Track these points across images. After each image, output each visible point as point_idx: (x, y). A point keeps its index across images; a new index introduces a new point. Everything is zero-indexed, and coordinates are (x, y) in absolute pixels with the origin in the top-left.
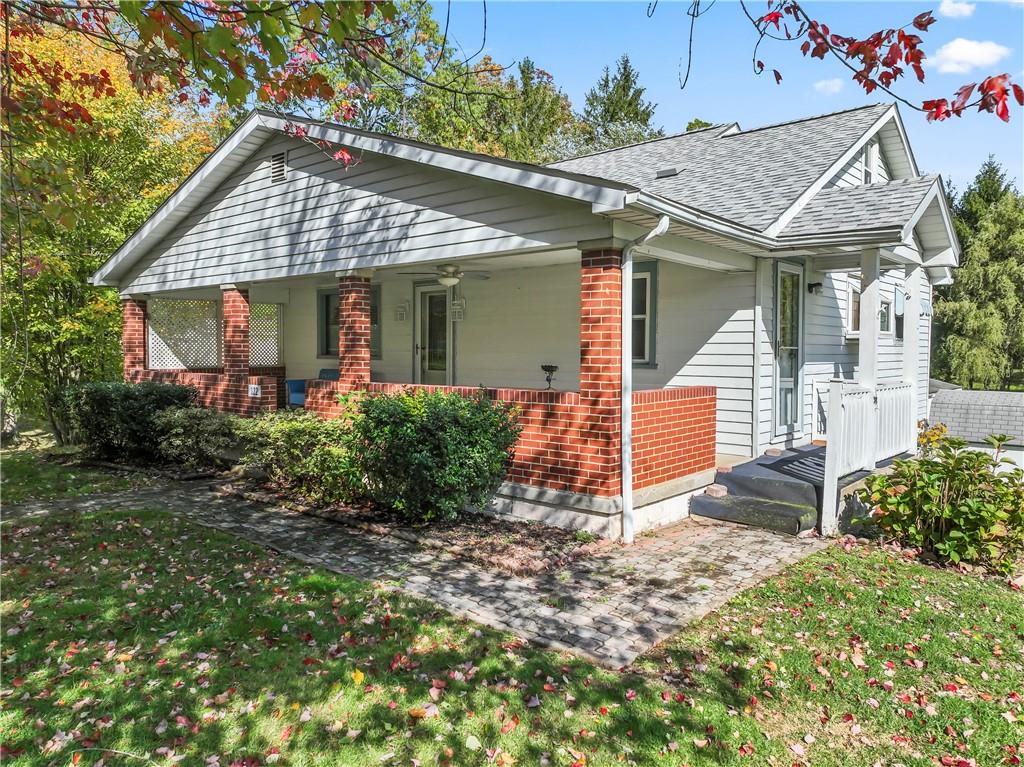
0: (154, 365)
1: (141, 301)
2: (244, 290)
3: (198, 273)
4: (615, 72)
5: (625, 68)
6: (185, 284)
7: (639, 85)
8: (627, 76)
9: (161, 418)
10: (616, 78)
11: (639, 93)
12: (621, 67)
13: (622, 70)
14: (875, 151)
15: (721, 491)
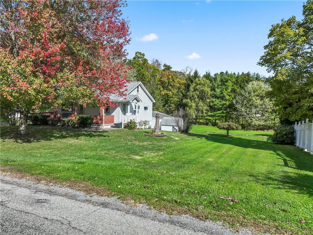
14: (139, 87)
15: (114, 125)
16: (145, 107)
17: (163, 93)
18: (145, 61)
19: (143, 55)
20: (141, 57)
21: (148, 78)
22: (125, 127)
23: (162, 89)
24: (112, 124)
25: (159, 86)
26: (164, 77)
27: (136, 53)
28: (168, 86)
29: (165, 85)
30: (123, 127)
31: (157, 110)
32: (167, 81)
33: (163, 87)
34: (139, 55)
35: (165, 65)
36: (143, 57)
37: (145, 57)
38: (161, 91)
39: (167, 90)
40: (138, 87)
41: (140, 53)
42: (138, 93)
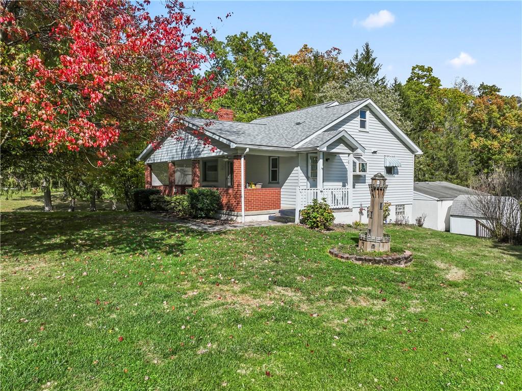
0: (153, 184)
1: (150, 165)
2: (174, 163)
3: (162, 158)
4: (361, 51)
5: (367, 49)
6: (159, 161)
7: (373, 57)
8: (368, 52)
9: (152, 197)
10: (362, 54)
11: (374, 60)
12: (365, 48)
13: (366, 50)
14: (368, 113)
15: (279, 215)
16: (386, 168)
17: (475, 144)
18: (434, 82)
19: (430, 70)
20: (425, 75)
21: (440, 115)
22: (303, 222)
23: (473, 136)
24: (272, 211)
25: (465, 130)
26: (479, 109)
27: (414, 69)
28: (487, 129)
29: (481, 127)
30: (297, 220)
31: (459, 181)
32: (485, 117)
33: (477, 132)
34: (420, 72)
35: (483, 87)
36: (430, 75)
37: (434, 74)
38: (471, 140)
39: (486, 137)
40: (362, 113)
41: (422, 68)
42: (362, 129)
